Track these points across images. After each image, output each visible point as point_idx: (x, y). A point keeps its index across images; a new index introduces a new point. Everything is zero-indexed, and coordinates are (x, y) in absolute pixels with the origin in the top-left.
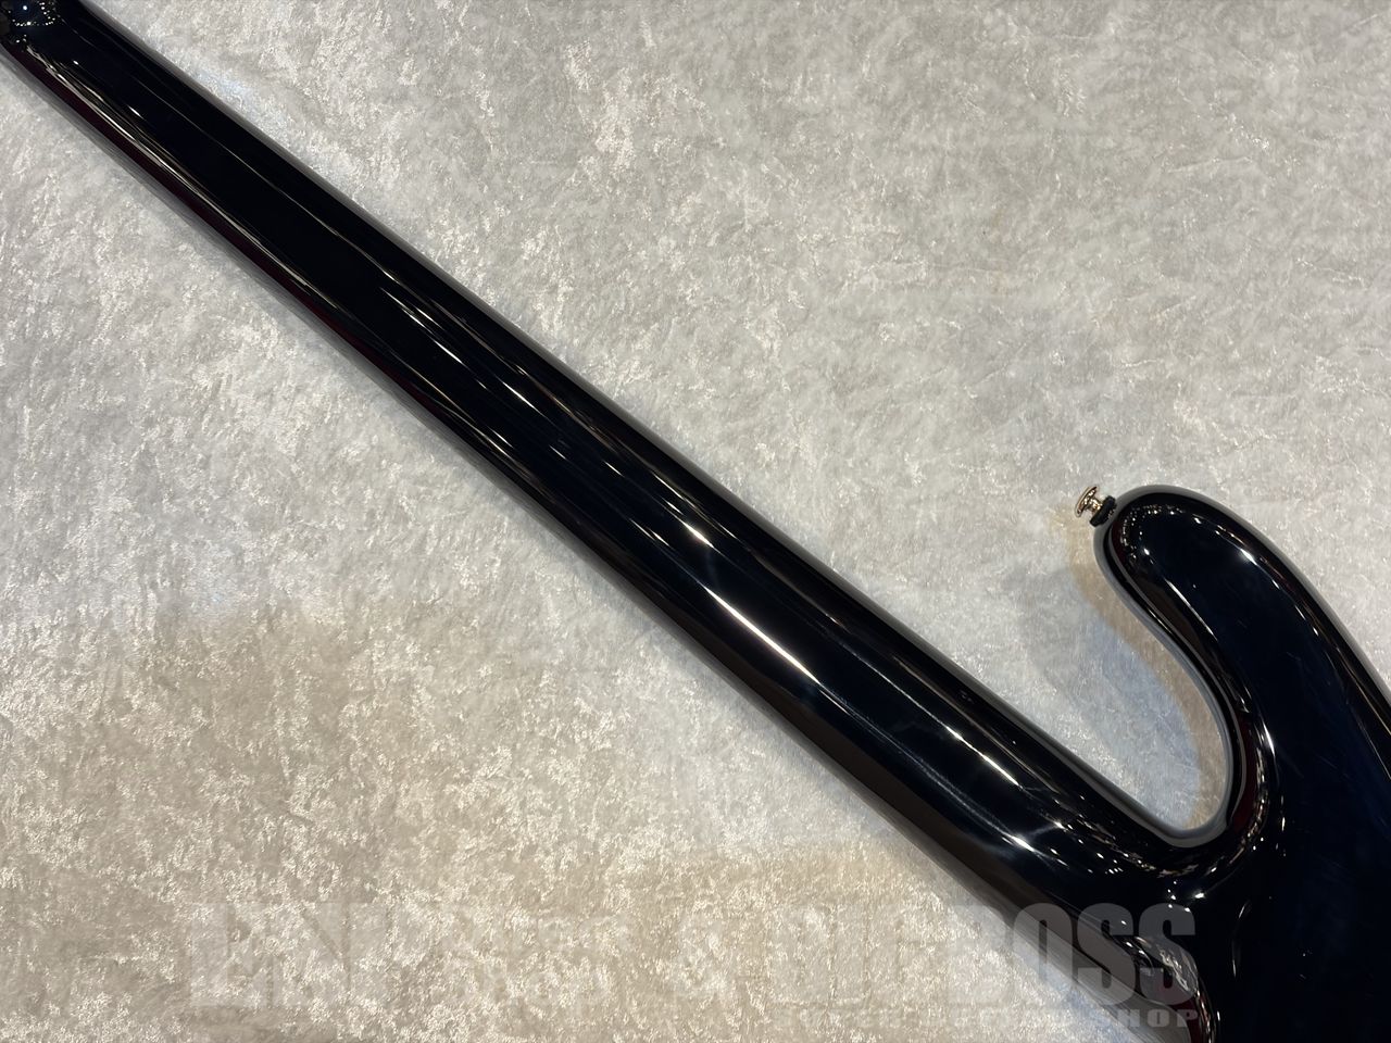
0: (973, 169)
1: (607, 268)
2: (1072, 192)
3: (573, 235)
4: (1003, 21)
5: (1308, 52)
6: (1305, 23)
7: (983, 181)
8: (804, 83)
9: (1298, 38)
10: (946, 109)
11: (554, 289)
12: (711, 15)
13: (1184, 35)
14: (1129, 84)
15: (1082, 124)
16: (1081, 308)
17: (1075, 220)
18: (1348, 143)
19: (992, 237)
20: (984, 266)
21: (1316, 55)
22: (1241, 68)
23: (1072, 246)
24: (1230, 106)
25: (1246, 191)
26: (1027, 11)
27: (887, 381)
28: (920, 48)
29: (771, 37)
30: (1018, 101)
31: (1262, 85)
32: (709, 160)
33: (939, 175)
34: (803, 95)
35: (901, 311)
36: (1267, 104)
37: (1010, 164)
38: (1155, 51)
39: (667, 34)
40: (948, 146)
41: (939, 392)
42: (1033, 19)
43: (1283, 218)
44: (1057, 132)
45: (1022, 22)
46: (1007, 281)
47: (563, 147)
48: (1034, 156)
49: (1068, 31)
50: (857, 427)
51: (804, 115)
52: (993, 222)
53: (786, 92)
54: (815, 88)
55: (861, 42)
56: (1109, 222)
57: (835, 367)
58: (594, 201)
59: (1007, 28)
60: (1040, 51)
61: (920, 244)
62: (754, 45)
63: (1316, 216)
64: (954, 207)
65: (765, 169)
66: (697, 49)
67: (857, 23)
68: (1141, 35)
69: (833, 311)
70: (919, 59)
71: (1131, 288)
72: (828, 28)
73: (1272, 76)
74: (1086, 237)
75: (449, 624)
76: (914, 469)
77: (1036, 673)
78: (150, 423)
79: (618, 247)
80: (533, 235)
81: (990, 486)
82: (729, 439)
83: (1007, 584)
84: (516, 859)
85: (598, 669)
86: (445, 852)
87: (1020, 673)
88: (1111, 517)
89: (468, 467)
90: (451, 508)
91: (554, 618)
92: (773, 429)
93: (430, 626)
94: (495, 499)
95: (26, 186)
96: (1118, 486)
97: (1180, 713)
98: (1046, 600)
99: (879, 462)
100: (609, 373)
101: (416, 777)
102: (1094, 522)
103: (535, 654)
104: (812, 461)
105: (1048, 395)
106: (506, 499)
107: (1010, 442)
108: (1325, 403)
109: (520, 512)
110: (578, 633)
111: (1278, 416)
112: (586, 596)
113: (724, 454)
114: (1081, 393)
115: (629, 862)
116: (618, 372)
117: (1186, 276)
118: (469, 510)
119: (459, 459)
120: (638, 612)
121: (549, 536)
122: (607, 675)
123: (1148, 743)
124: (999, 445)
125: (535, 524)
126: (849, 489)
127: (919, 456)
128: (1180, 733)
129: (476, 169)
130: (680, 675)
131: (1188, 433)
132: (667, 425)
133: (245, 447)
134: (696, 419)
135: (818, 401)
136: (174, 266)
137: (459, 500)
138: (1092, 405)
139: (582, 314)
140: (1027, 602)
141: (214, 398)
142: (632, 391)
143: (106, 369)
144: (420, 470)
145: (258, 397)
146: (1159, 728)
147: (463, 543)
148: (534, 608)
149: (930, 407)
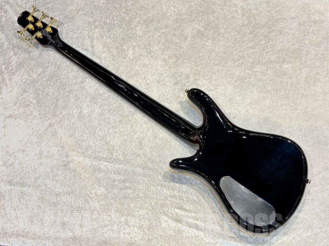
0: (173, 56)
1: (130, 70)
2: (185, 58)
3: (126, 67)
4: (176, 39)
5: (212, 40)
6: (212, 37)
7: (174, 57)
8: (152, 48)
9: (211, 39)
10: (169, 50)
11: (124, 73)
12: (141, 40)
13: (197, 39)
14: (191, 45)
15: (185, 50)
16: (186, 71)
17: (185, 61)
18: (217, 50)
19: (175, 64)
20: (175, 67)
21: (213, 41)
22: (204, 43)
23: (185, 64)
24: (203, 47)
25: (205, 57)
26: (179, 38)
27: (164, 81)
28: (166, 43)
29: (148, 42)
30: (178, 48)
31: (207, 44)
32: (142, 57)
33: (169, 57)
34: (152, 49)
35: (165, 73)
36: (207, 47)
37: (177, 55)
38: (194, 41)
39: (136, 43)
40: (170, 54)
42: (179, 39)
43: (209, 59)
44: (183, 51)
45: (178, 39)
46: (177, 69)
47: (124, 57)
48: (180, 54)
49: (183, 40)
50: (161, 86)
51: (153, 51)
52: (176, 62)
53: (150, 49)
54: (154, 48)
55: (159, 42)
56: (189, 61)
57: (158, 79)
58: (128, 63)
59: (176, 40)
60: (180, 42)
61: (167, 65)
62: (146, 44)
63: (213, 59)
64: (171, 61)
65: (148, 58)
66: (140, 44)
67: (158, 40)
68: (192, 40)
69: (157, 73)
70: (166, 44)
71: (192, 69)
72: (155, 41)
73: (208, 43)
74: (187, 63)
75: (113, 111)
76: (167, 90)
77: (183, 112)
78: (76, 91)
79: (131, 68)
80: (121, 67)
81: (176, 92)
82: (146, 88)
83: (179, 103)
84: (123, 137)
85: (131, 115)
86: (114, 137)
87: (181, 112)
88: (188, 92)
89: (115, 94)
90: (113, 98)
91: (126, 110)
92: (151, 87)
93: (111, 112)
95: (60, 65)
96: (189, 89)
97: (199, 115)
98: (183, 104)
99: (163, 90)
100: (131, 82)
101: (111, 128)
102: (187, 93)
103: (124, 114)
104: (156, 90)
105: (183, 81)
106: (119, 97)
107: (179, 87)
108: (215, 80)
109: (121, 98)
110: (129, 111)
111: (210, 82)
112: (129, 107)
113: (145, 90)
114: (187, 81)
115: (136, 136)
116: (132, 82)
117: (198, 67)
118: (115, 98)
119: (113, 93)
120: (136, 108)
121: (125, 101)
122: (132, 115)
123: (195, 119)
124: (177, 87)
125: (123, 99)
126: (160, 93)
127: (168, 89)
128: (199, 117)
129: (114, 60)
130: (141, 115)
131: (199, 84)
132: (138, 87)
133: (88, 93)
134: (141, 86)
135: (156, 84)
136: (78, 73)
137: (114, 97)
138: (188, 82)
139: (127, 75)
140: (181, 104)
141: (84, 88)
142: (134, 84)
143: (71, 85)
144: (109, 94)
145: (89, 87)
146: (197, 117)
147: (114, 102)
148: (123, 109)
149: (169, 83)
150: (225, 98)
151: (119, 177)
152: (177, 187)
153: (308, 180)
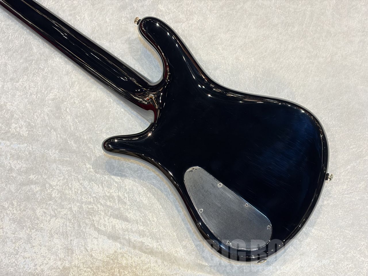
41: (112, 5)
50: (96, 12)
75: (14, 52)
76: (107, 20)
77: (131, 58)
81: (123, 22)
82: (70, 15)
83: (126, 41)
84: (28, 96)
85: (44, 60)
86: (14, 96)
87: (128, 58)
89: (17, 22)
90: (14, 30)
91: (35, 50)
92: (79, 13)
93: (10, 53)
94: (23, 28)
97: (159, 64)
98: (133, 44)
99: (101, 18)
100: (46, 3)
101: (8, 82)
102: (138, 24)
103: (31, 58)
104: (87, 18)
105: (134, 5)
106: (25, 28)
107: (127, 14)
108: (187, 4)
109: (28, 31)
110: (40, 53)
111: (179, 7)
112: (41, 46)
113: (69, 18)
114: (141, 4)
115: (51, 96)
116: (48, 3)
118: (18, 31)
119: (16, 21)
120: (52, 49)
121: (34, 35)
122: (46, 60)
123: (153, 69)
124: (124, 14)
125: (31, 33)
126: (94, 24)
127: (109, 17)
128: (159, 67)
130: (61, 61)
131: (161, 11)
132: (58, 12)
134: (64, 11)
135: (89, 7)
137: (16, 29)
138: (142, 6)
140: (130, 44)
142: (51, 6)
144: (8, 23)
146: (155, 67)
147: (16, 37)
148: (31, 49)
149: (111, 7)
150: (203, 34)
151: (19, 164)
152: (116, 182)
153: (328, 174)
